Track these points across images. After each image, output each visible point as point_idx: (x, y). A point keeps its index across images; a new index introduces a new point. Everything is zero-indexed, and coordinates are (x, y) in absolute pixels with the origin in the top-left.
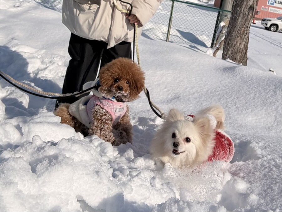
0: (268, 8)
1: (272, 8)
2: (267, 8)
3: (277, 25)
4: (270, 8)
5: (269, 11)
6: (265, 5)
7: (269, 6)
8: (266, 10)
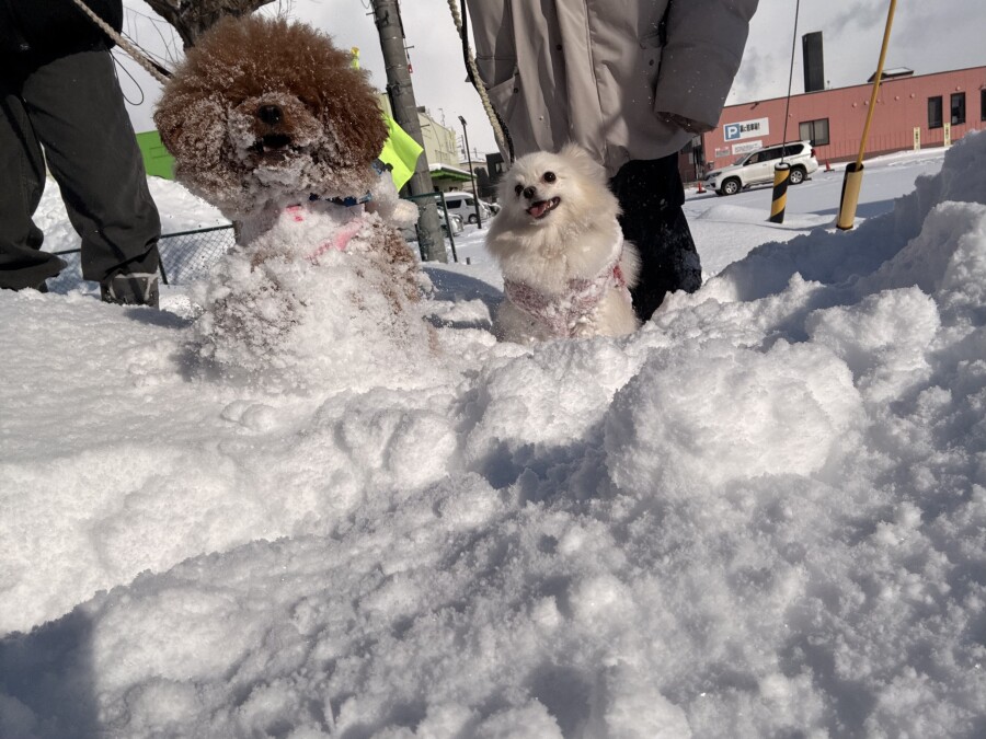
0: (731, 149)
1: (738, 145)
2: (727, 148)
3: (736, 179)
4: (734, 147)
5: (734, 153)
6: (722, 144)
7: (730, 144)
8: (728, 154)
